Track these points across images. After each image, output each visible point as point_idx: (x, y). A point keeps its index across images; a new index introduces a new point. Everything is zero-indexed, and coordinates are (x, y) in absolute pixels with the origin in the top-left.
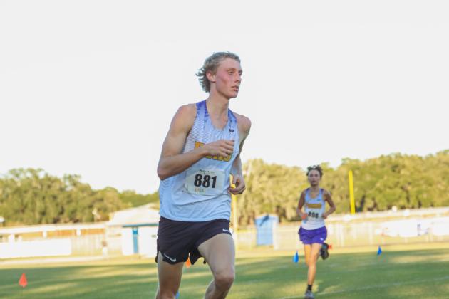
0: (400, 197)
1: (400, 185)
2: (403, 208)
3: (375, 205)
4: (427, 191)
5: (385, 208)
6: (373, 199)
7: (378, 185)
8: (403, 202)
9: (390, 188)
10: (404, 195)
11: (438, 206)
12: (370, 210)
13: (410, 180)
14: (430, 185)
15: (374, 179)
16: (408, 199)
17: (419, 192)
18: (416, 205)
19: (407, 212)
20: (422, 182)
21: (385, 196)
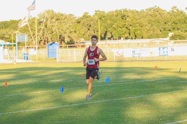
0: (125, 32)
1: (125, 26)
2: (127, 38)
3: (112, 36)
4: (140, 30)
5: (117, 38)
6: (111, 33)
7: (114, 25)
8: (127, 35)
9: (120, 27)
10: (128, 31)
11: (145, 38)
12: (109, 39)
13: (131, 24)
14: (141, 27)
15: (112, 22)
16: (130, 35)
17: (135, 30)
18: (134, 37)
19: (129, 41)
20: (137, 25)
21: (117, 32)
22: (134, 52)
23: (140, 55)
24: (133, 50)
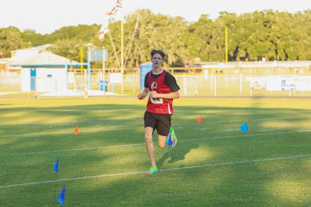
0: (269, 49)
1: (269, 39)
2: (271, 59)
3: (247, 55)
4: (294, 46)
5: (256, 58)
6: (246, 50)
7: (251, 37)
8: (272, 54)
9: (260, 41)
10: (274, 47)
11: (303, 59)
12: (242, 59)
13: (279, 35)
14: (297, 40)
15: (247, 32)
16: (277, 53)
17: (286, 46)
18: (284, 57)
19: (275, 63)
20: (289, 37)
21: (256, 48)
22: (284, 81)
23: (293, 87)
24: (283, 79)
